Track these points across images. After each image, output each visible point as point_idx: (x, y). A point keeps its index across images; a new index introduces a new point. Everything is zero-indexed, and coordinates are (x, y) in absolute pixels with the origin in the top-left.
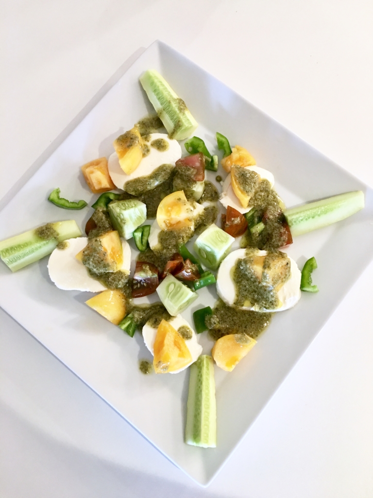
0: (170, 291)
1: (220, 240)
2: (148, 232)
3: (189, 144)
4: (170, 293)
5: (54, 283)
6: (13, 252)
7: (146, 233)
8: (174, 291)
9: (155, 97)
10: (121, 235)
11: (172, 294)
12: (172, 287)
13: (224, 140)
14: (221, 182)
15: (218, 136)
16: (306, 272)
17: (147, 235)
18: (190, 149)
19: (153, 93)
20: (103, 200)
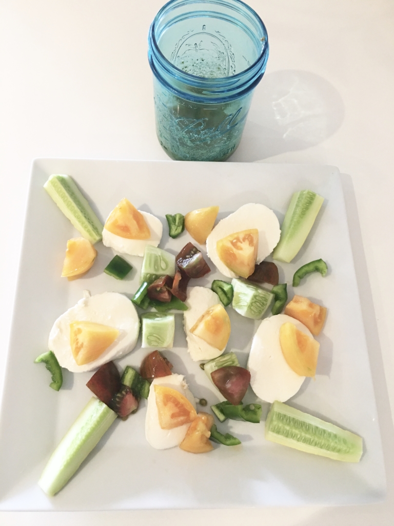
0: (162, 261)
1: (155, 335)
2: (222, 299)
3: (257, 410)
4: (161, 260)
5: (256, 203)
6: (306, 201)
7: (223, 296)
8: (159, 263)
9: (330, 431)
10: (241, 278)
11: (159, 260)
12: (163, 265)
13: (228, 442)
14: (198, 401)
15: (237, 441)
16: (57, 371)
17: (221, 297)
18: (252, 408)
19: (335, 433)
20: (282, 296)
